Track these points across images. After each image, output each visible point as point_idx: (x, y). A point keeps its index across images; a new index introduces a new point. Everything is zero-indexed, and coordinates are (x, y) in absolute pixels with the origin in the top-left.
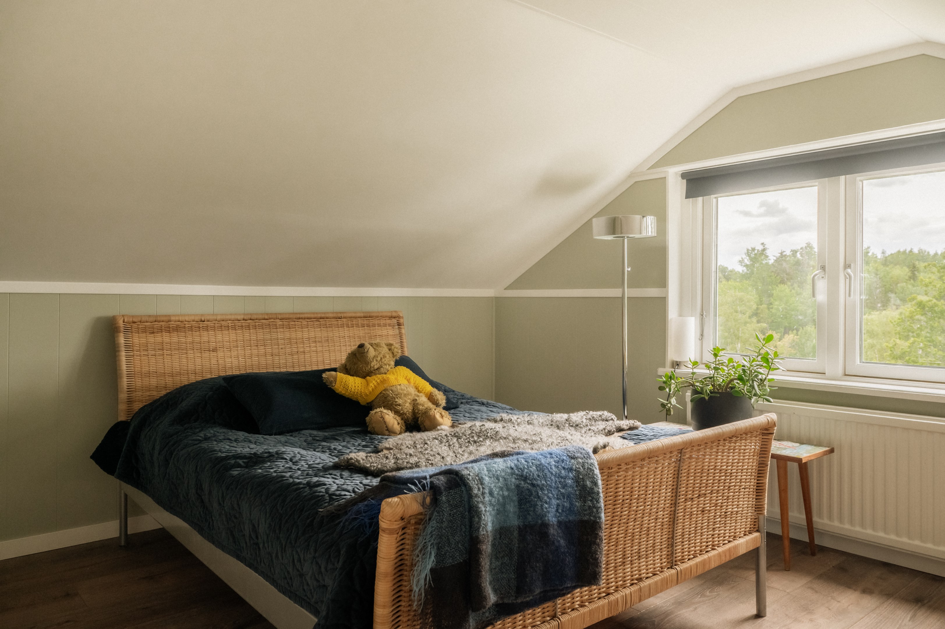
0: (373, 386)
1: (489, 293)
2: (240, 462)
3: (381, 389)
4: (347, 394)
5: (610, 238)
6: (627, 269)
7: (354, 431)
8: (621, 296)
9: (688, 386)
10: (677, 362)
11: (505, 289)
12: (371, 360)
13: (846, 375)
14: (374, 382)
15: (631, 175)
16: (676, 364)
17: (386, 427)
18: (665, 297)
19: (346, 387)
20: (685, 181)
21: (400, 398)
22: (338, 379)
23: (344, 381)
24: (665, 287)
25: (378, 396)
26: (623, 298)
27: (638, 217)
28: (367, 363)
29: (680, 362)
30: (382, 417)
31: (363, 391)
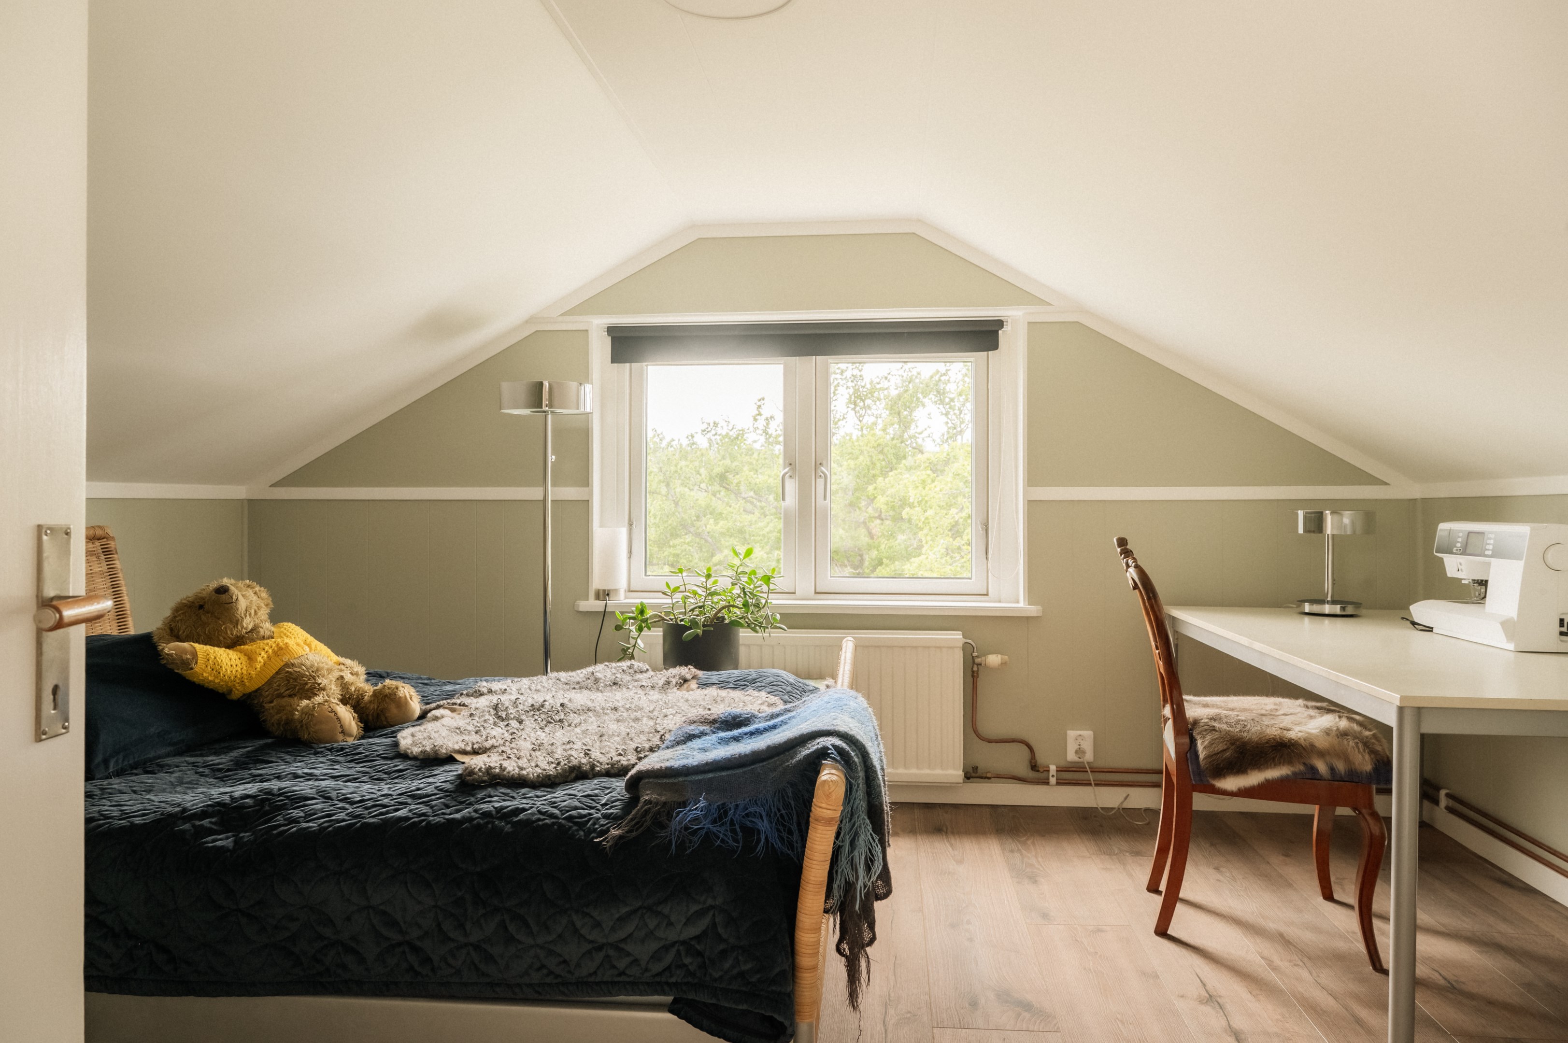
0: (262, 660)
1: (239, 492)
2: (206, 822)
3: (277, 665)
4: (217, 681)
5: (526, 412)
6: (551, 458)
7: (266, 744)
8: (542, 499)
9: (659, 621)
10: (604, 591)
11: (270, 486)
12: (243, 615)
13: (816, 593)
14: (263, 653)
15: (529, 321)
16: (604, 595)
17: (341, 727)
18: (588, 501)
19: (216, 669)
20: (610, 338)
21: (323, 676)
22: (200, 655)
23: (213, 657)
24: (588, 486)
25: (273, 677)
26: (544, 501)
27: (574, 385)
28: (237, 623)
29: (609, 590)
30: (332, 711)
31: (245, 672)
